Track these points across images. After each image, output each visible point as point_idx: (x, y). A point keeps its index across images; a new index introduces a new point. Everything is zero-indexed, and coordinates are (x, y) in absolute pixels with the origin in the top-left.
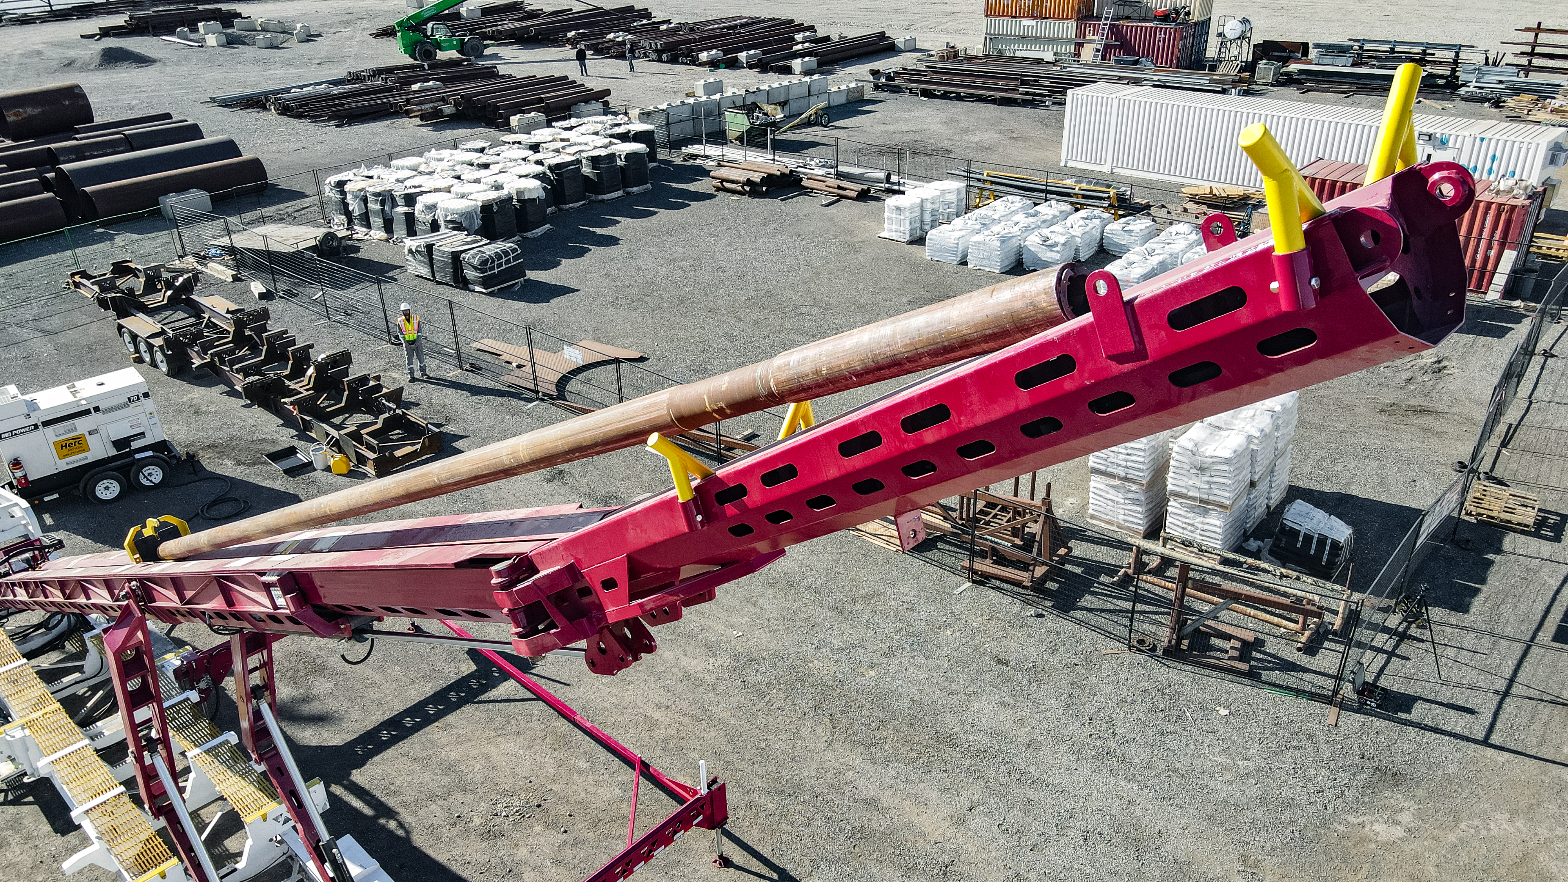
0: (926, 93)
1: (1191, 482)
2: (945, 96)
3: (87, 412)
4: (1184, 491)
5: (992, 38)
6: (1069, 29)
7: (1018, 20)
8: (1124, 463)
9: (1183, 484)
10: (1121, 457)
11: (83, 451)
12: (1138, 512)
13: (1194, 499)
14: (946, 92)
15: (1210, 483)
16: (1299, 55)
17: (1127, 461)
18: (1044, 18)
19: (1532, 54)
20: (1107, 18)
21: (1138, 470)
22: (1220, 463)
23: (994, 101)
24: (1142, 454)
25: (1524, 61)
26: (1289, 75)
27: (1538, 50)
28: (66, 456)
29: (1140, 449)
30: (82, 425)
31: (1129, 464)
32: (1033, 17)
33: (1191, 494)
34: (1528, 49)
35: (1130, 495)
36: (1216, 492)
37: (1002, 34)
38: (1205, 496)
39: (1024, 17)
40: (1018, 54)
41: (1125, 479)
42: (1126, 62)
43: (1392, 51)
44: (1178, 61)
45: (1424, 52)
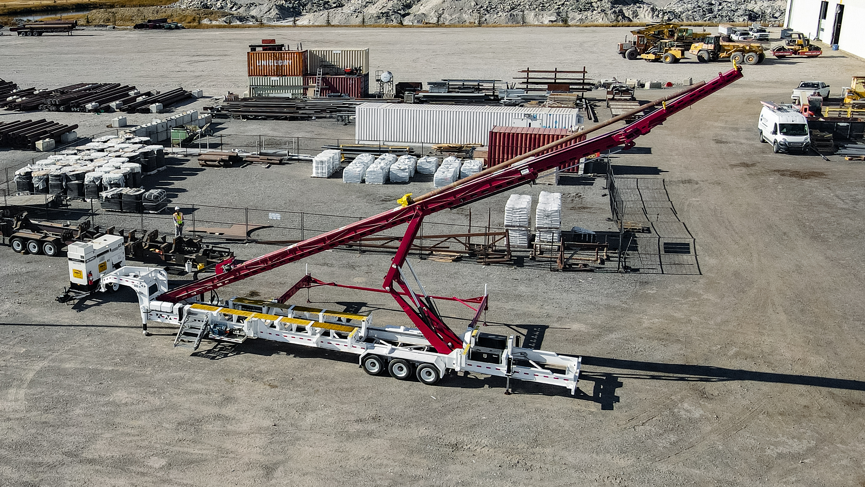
0: (244, 117)
2: (255, 118)
5: (253, 88)
6: (299, 81)
7: (269, 77)
14: (256, 116)
16: (419, 89)
18: (284, 76)
19: (527, 83)
20: (320, 74)
23: (286, 119)
25: (525, 86)
26: (418, 98)
27: (530, 81)
32: (278, 75)
34: (525, 80)
37: (260, 85)
39: (272, 75)
40: (271, 95)
42: (334, 96)
43: (463, 85)
44: (361, 95)
45: (479, 85)
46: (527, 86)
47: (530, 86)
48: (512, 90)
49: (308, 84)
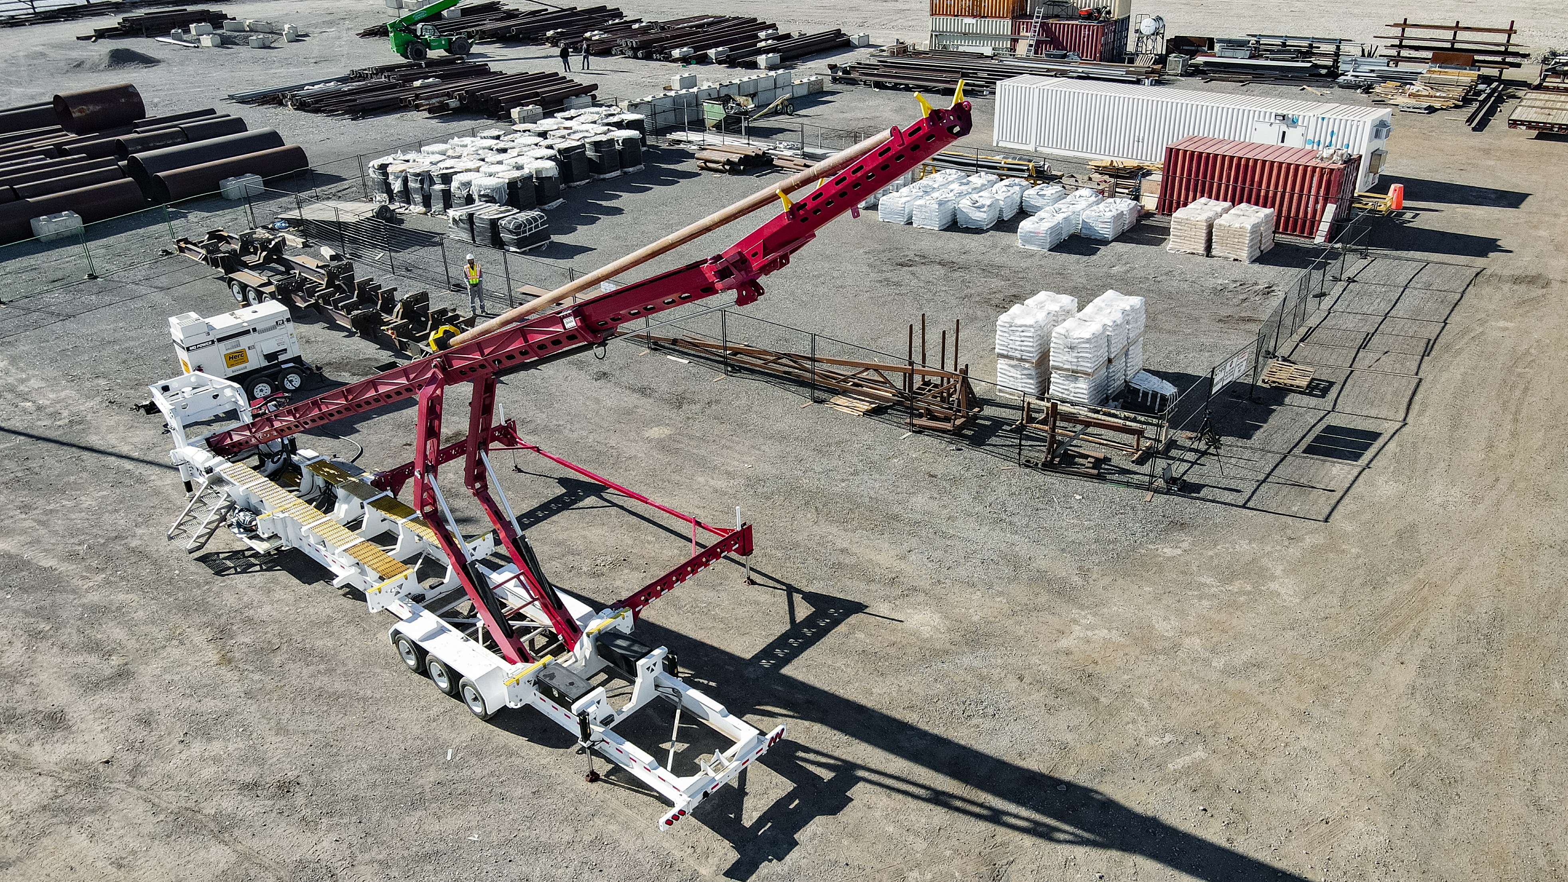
0: (880, 86)
1: (1065, 358)
2: (895, 87)
3: (247, 332)
4: (1061, 365)
5: (937, 35)
6: (1005, 26)
7: (960, 18)
8: (1019, 348)
9: (1060, 360)
10: (1018, 343)
11: (244, 362)
12: (1031, 384)
13: (1068, 370)
14: (896, 84)
15: (1078, 358)
16: (1206, 49)
17: (1021, 346)
18: (984, 17)
19: (1401, 46)
20: (1038, 17)
21: (1029, 352)
22: (1083, 342)
23: (938, 92)
24: (1031, 340)
25: (1394, 52)
26: (1193, 66)
27: (1405, 43)
28: (232, 365)
29: (1030, 337)
30: (244, 342)
31: (1023, 348)
32: (974, 17)
33: (1065, 367)
34: (1397, 42)
35: (1025, 372)
36: (1082, 363)
37: (947, 31)
38: (1075, 368)
39: (965, 15)
40: (961, 49)
41: (1021, 360)
42: (1055, 56)
43: (1284, 45)
44: (1101, 55)
45: (1311, 46)
46: (1399, 53)
47: (1405, 53)
48: (1370, 60)
49: (1019, 34)
